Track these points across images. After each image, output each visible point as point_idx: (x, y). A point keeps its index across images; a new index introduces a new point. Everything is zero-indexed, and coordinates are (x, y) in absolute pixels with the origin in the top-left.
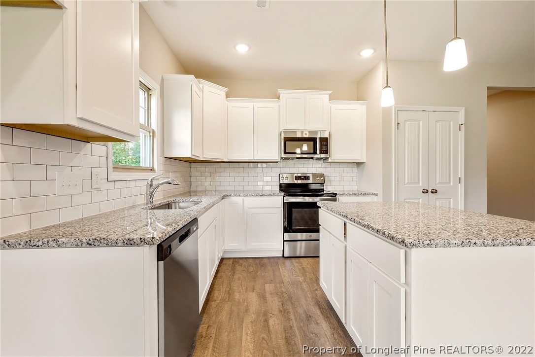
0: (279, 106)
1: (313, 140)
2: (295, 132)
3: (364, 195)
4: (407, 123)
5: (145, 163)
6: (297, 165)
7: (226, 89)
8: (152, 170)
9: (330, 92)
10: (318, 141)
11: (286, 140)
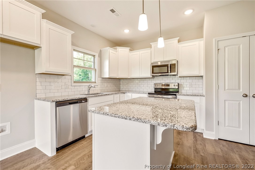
0: (151, 51)
1: (167, 66)
2: (157, 62)
3: (194, 95)
4: (227, 48)
5: (93, 80)
6: (164, 79)
7: (129, 48)
8: (95, 82)
9: (178, 38)
10: (169, 66)
11: (153, 67)
